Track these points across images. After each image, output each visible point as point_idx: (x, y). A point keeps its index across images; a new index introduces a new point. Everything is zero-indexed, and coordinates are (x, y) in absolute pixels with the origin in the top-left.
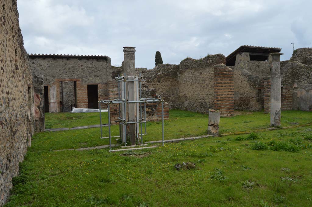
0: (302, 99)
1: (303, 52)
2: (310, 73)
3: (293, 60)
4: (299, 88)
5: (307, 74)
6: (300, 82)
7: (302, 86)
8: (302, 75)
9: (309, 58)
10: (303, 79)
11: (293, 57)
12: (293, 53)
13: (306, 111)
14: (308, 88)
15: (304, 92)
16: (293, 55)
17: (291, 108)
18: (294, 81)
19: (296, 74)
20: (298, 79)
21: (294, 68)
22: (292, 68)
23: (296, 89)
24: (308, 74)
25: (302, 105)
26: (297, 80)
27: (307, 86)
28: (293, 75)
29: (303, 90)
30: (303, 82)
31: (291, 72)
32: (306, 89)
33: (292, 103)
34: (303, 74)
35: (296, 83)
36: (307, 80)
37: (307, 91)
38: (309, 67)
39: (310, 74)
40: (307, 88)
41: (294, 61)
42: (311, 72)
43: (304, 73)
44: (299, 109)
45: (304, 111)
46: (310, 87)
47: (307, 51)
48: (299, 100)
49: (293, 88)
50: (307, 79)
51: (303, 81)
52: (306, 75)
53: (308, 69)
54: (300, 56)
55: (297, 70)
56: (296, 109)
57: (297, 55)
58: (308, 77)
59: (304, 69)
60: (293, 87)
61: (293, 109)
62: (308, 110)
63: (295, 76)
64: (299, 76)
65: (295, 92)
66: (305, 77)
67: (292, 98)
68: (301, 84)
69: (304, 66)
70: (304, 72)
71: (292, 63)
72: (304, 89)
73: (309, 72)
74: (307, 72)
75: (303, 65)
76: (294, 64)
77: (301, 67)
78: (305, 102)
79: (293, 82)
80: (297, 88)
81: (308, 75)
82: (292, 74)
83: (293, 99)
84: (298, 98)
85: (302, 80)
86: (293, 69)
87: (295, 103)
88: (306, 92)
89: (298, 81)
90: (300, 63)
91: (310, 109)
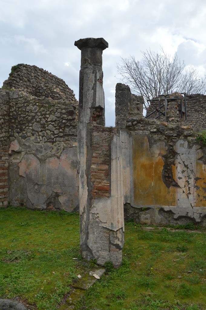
0: (29, 179)
1: (33, 74)
2: (48, 116)
3: (11, 86)
4: (23, 153)
5: (41, 119)
6: (24, 137)
7: (29, 147)
8: (29, 122)
9: (45, 88)
10: (33, 130)
11: (9, 79)
12: (10, 72)
13: (39, 210)
14: (43, 154)
15: (35, 163)
16: (10, 75)
17: (6, 203)
18: (11, 136)
19: (15, 119)
20: (22, 130)
21: (11, 104)
22: (8, 102)
23: (15, 156)
24: (44, 118)
25: (30, 195)
26: (18, 133)
27: (41, 148)
28: (9, 121)
29: (31, 157)
30: (33, 138)
31: (5, 113)
32: (39, 156)
33: (6, 190)
34: (32, 119)
35: (16, 141)
36: (40, 133)
37: (42, 161)
38: (46, 103)
39: (49, 120)
40: (41, 152)
41: (13, 88)
42: (49, 114)
43: (33, 117)
44: (22, 204)
45: (35, 210)
46: (49, 151)
47: (39, 74)
48: (22, 182)
49: (10, 152)
50: (41, 131)
51: (33, 135)
52: (38, 122)
53: (42, 106)
54: (26, 80)
55: (19, 108)
56: (16, 204)
57: (19, 75)
58: (44, 127)
59: (33, 106)
60: (10, 149)
61: (9, 203)
62: (45, 207)
63: (14, 123)
64: (24, 124)
65: (14, 161)
66: (36, 126)
67: (6, 177)
68: (27, 144)
69: (35, 99)
70: (33, 114)
71: (7, 91)
72: (35, 155)
73: (45, 114)
74: (42, 115)
75: (32, 97)
76: (11, 94)
77: (27, 102)
78: (36, 187)
79: (8, 137)
80: (19, 153)
81: (44, 122)
82: (7, 118)
83: (9, 179)
84: (21, 176)
85: (29, 134)
86: (11, 107)
87: (13, 190)
88: (38, 161)
89: (20, 134)
90: (25, 94)
91: (48, 205)
